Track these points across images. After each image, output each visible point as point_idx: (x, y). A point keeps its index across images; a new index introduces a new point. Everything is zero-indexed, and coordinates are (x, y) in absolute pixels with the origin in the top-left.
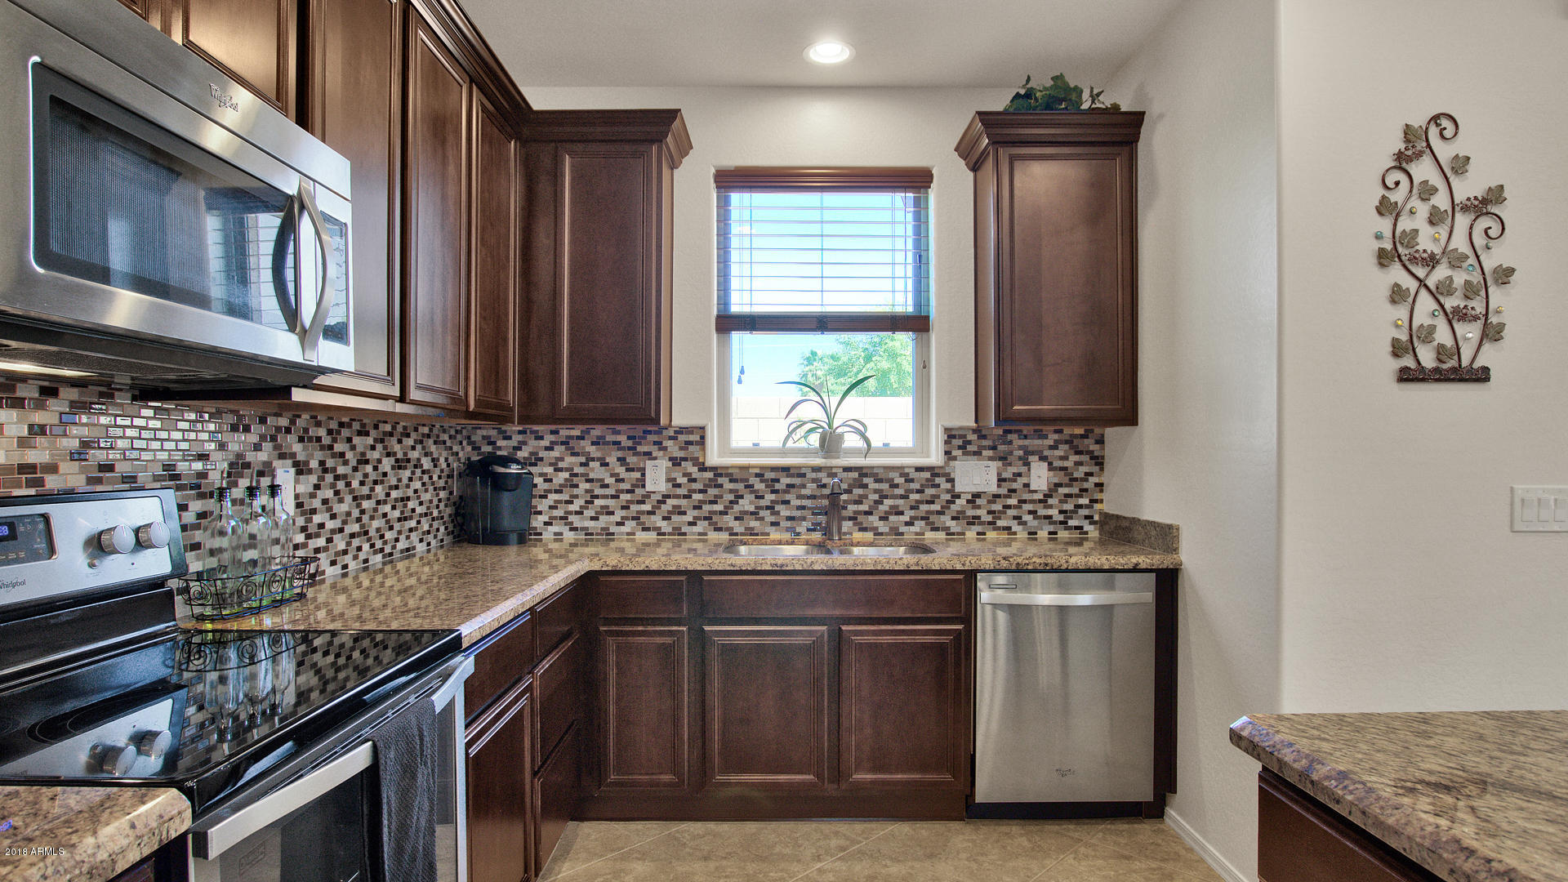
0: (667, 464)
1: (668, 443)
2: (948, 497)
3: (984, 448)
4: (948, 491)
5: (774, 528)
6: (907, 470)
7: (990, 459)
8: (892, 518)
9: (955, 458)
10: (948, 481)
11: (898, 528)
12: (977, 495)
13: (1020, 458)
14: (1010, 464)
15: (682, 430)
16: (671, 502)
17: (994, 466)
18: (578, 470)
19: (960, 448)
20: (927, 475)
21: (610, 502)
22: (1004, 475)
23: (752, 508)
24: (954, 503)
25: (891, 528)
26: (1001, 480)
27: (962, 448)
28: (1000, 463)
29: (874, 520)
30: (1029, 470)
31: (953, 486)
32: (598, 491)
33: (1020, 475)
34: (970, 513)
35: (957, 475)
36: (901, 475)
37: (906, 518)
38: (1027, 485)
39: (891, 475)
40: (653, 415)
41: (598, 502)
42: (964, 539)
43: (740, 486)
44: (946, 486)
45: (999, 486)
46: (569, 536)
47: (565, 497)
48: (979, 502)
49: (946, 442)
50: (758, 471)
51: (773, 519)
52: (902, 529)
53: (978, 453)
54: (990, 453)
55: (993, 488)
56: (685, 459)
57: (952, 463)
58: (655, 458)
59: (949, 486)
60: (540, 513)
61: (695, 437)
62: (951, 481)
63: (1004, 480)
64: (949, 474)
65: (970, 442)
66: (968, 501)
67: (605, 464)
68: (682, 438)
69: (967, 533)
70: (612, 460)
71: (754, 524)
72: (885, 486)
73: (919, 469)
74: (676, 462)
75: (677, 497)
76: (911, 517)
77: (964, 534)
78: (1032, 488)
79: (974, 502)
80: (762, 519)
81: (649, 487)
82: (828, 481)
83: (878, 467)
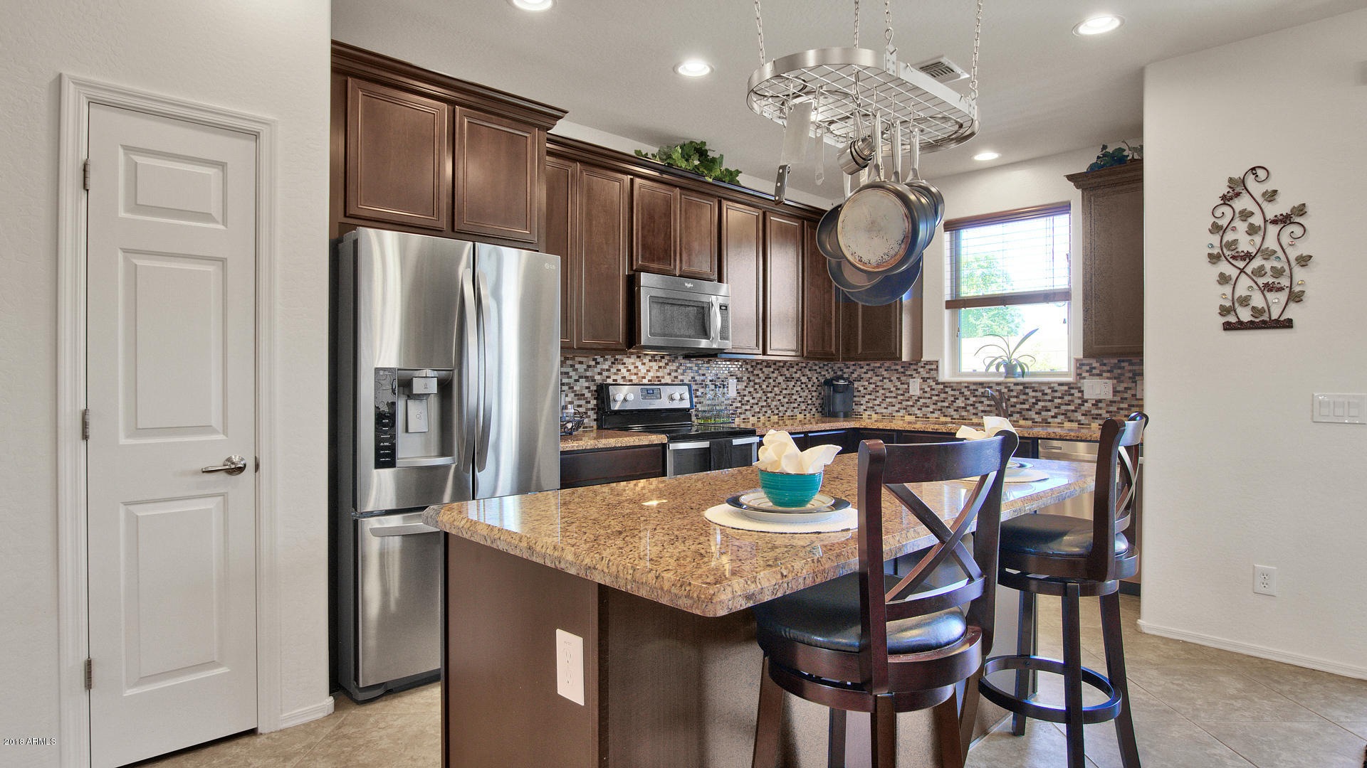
0: (920, 380)
1: (921, 370)
2: (1080, 401)
3: (1104, 371)
4: (1079, 398)
5: (974, 416)
6: (1052, 385)
7: (1108, 378)
8: (1043, 413)
9: (1084, 378)
10: (1079, 392)
11: (1046, 420)
12: (1099, 401)
13: (1130, 378)
14: (1122, 382)
15: (928, 363)
16: (922, 401)
17: (1110, 382)
18: (879, 384)
19: (1087, 371)
20: (1066, 388)
21: (893, 400)
22: (1118, 389)
23: (963, 405)
24: (1083, 405)
25: (1042, 419)
26: (1115, 392)
27: (1089, 371)
28: (1115, 381)
29: (1032, 414)
30: (1136, 385)
31: (1083, 395)
32: (888, 395)
33: (1130, 388)
34: (1095, 412)
35: (1085, 389)
36: (1049, 388)
37: (1052, 413)
38: (1134, 395)
39: (1043, 388)
40: (898, 355)
41: (888, 400)
42: (1090, 428)
43: (957, 393)
44: (1077, 394)
45: (1114, 396)
46: (875, 416)
47: (873, 397)
48: (1100, 405)
49: (1078, 368)
50: (966, 385)
51: (974, 411)
52: (1050, 420)
53: (1100, 375)
54: (1108, 375)
55: (1110, 396)
56: (929, 378)
57: (1082, 381)
58: (914, 378)
59: (1080, 395)
60: (862, 405)
61: (934, 367)
62: (1082, 392)
63: (1119, 392)
64: (1080, 388)
65: (1094, 368)
66: (1093, 405)
67: (891, 381)
68: (928, 367)
69: (1092, 424)
70: (894, 378)
71: (964, 414)
72: (1039, 394)
73: (1061, 384)
74: (924, 380)
75: (925, 398)
76: (1055, 413)
77: (1090, 425)
78: (1137, 397)
79: (1097, 405)
80: (968, 411)
81: (911, 393)
82: (1005, 390)
83: (1035, 383)
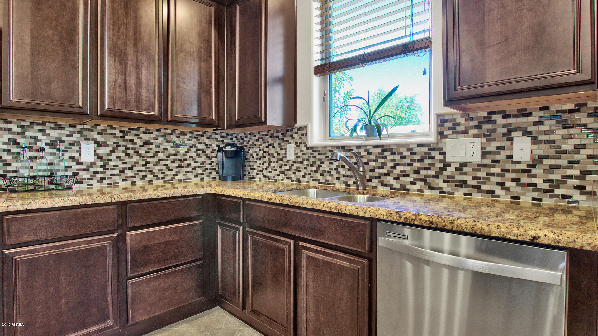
0: (293, 146)
1: (295, 135)
2: (441, 165)
3: (470, 127)
4: (441, 161)
5: (337, 181)
6: (414, 147)
7: (476, 136)
8: (402, 179)
9: (447, 137)
10: (441, 153)
11: (405, 186)
12: (465, 165)
13: (503, 134)
14: (494, 140)
15: (300, 129)
16: (296, 165)
17: (479, 141)
18: (266, 150)
19: (450, 128)
20: (425, 149)
21: (276, 165)
22: (488, 149)
23: (328, 169)
24: (446, 170)
25: (401, 185)
26: (485, 153)
27: (453, 128)
28: (485, 139)
29: (390, 180)
30: (512, 144)
31: (445, 157)
32: (272, 160)
33: (503, 148)
34: (459, 178)
35: (449, 149)
36: (408, 150)
37: (411, 179)
38: (510, 157)
39: (401, 150)
41: (272, 164)
43: (323, 157)
45: (482, 157)
46: (263, 180)
47: (262, 162)
48: (466, 169)
49: (439, 125)
50: (330, 149)
51: (337, 176)
52: (408, 187)
53: (465, 132)
54: (475, 132)
55: (478, 159)
56: (301, 143)
57: (444, 140)
58: (290, 143)
59: (441, 157)
60: (255, 169)
61: (304, 132)
62: (443, 153)
63: (488, 153)
64: (442, 148)
65: (458, 125)
66: (458, 169)
67: (274, 147)
68: (300, 132)
69: (456, 192)
70: (276, 145)
71: (329, 178)
72: (397, 157)
73: (420, 145)
74: (298, 145)
75: (298, 162)
76: (414, 179)
77: (453, 193)
78: (515, 159)
79: (462, 170)
80: (332, 175)
81: (288, 158)
82: (364, 154)
83: (393, 145)
